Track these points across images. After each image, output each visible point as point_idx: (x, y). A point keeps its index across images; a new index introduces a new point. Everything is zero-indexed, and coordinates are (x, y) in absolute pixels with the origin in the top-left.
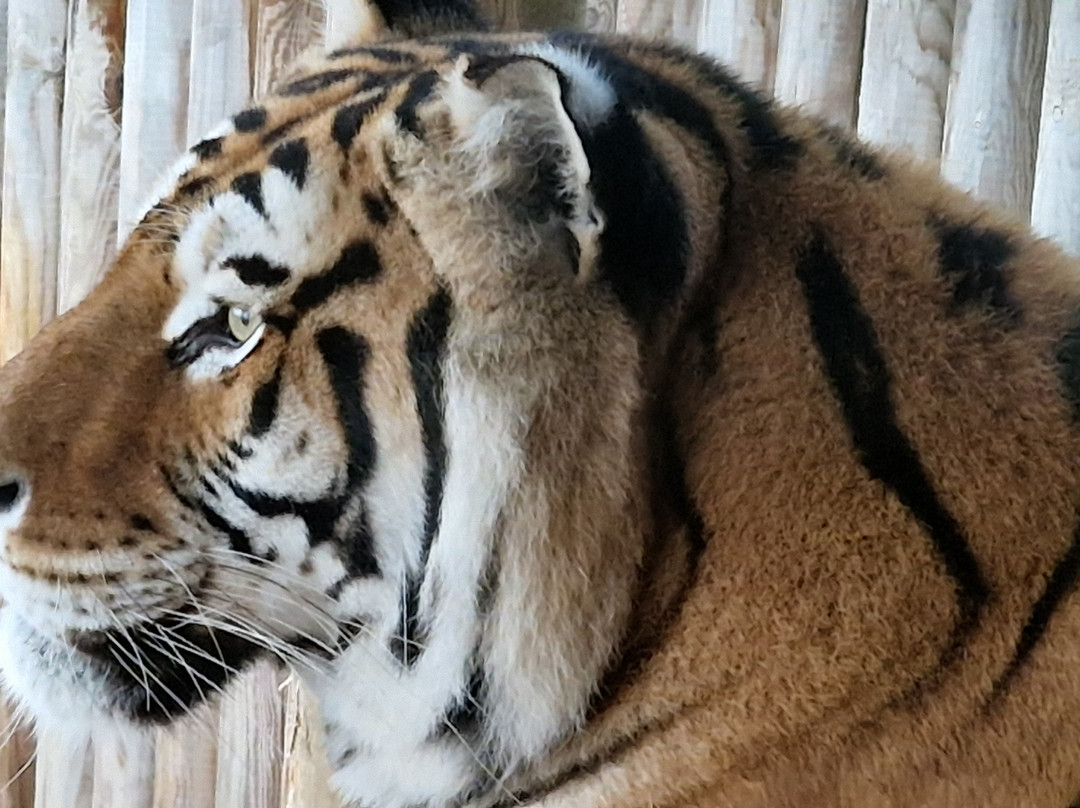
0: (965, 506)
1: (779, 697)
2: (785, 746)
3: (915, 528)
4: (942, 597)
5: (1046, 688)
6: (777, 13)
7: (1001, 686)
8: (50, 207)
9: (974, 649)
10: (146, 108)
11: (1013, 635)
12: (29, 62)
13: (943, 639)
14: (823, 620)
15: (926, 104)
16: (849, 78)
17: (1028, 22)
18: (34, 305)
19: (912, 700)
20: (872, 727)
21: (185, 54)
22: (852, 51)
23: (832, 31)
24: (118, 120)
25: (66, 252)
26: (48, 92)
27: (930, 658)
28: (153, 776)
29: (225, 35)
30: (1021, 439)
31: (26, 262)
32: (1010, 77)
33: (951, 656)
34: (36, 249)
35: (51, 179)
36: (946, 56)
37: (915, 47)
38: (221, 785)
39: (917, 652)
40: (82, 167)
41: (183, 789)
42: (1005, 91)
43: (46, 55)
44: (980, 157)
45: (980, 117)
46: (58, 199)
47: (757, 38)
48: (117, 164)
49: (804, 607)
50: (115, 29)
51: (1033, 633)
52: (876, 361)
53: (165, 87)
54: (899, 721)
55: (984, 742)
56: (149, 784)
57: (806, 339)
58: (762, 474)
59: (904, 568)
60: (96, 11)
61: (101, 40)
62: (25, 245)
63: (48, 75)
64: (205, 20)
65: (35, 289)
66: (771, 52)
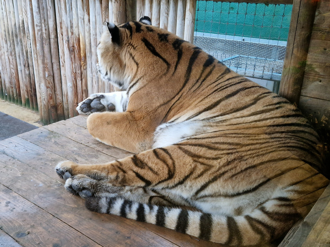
0: (165, 57)
1: (151, 75)
2: (153, 79)
3: (160, 59)
4: (165, 65)
5: (178, 73)
6: (152, 11)
7: (174, 73)
8: (84, 32)
9: (170, 70)
10: (92, 22)
11: (174, 69)
12: (81, 18)
13: (167, 69)
14: (153, 68)
15: (166, 19)
16: (159, 17)
17: (175, 11)
18: (83, 41)
19: (165, 74)
20: (161, 77)
21: (96, 16)
22: (159, 14)
23: (157, 12)
24: (90, 23)
25: (86, 36)
26: (83, 21)
27: (166, 71)
28: (98, 85)
29: (99, 15)
30: (169, 52)
31: (82, 37)
32: (174, 16)
33: (168, 70)
34: (83, 35)
35: (84, 29)
36: (168, 14)
37: (165, 14)
38: (105, 86)
39: (164, 70)
40: (87, 28)
41: (101, 86)
42: (174, 18)
43: (82, 17)
44: (171, 24)
45: (171, 20)
46: (85, 31)
47: (150, 13)
48: (90, 27)
49: (151, 67)
50: (89, 14)
51: (176, 68)
52: (153, 47)
53: (94, 20)
54: (164, 77)
55: (173, 78)
56: (98, 86)
57: (144, 46)
58: (143, 57)
59: (160, 63)
60: (87, 13)
61: (87, 15)
62: (82, 36)
63: (83, 19)
64: (97, 13)
65: (83, 40)
66: (151, 14)
